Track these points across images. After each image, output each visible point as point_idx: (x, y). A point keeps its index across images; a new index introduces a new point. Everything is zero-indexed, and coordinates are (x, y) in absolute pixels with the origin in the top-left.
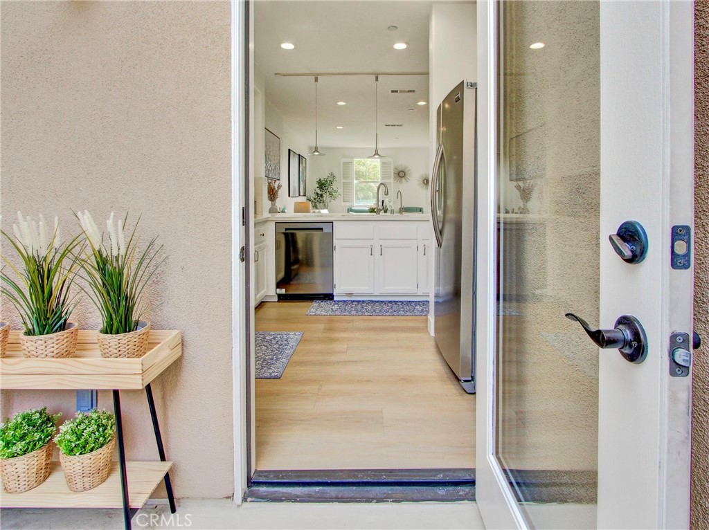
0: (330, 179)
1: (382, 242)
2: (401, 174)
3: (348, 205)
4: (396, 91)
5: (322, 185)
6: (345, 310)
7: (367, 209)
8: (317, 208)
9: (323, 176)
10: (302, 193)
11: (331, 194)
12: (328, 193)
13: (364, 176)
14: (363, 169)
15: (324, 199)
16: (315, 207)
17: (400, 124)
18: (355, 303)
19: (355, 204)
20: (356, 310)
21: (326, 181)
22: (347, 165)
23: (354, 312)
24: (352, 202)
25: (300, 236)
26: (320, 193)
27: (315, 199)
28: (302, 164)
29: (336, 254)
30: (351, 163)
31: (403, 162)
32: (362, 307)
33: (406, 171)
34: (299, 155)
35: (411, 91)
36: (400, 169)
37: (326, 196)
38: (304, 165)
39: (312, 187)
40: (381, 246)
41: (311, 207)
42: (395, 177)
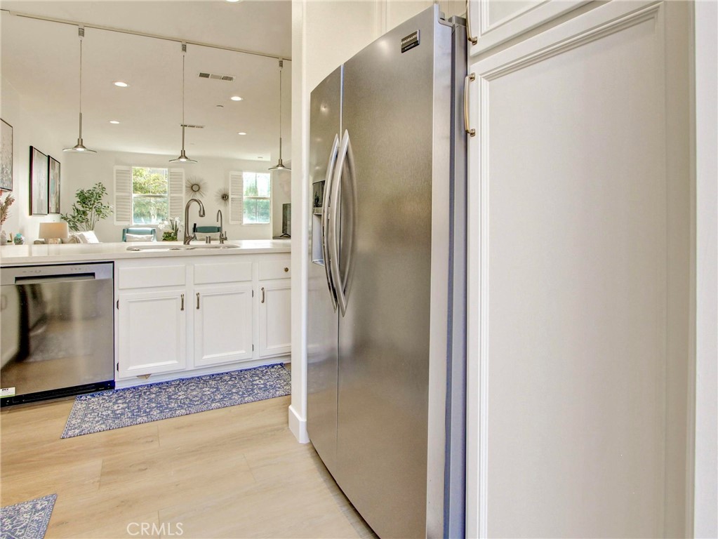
0: (97, 191)
1: (198, 289)
2: (195, 188)
3: (124, 224)
4: (206, 76)
5: (84, 198)
6: (139, 409)
7: (150, 229)
8: (77, 229)
9: (87, 187)
10: (53, 209)
11: (99, 212)
12: (94, 210)
13: (142, 189)
14: (141, 180)
15: (89, 217)
16: (75, 228)
17: (201, 125)
18: (154, 389)
19: (134, 224)
20: (159, 406)
21: (92, 194)
22: (122, 175)
23: (155, 412)
24: (129, 220)
25: (48, 290)
26: (81, 209)
27: (74, 217)
28: (54, 169)
29: (119, 314)
30: (129, 172)
31: (198, 174)
32: (169, 398)
33: (201, 184)
34: (49, 157)
35: (226, 78)
36: (194, 182)
37: (91, 214)
38: (57, 171)
39: (70, 203)
40: (198, 294)
41: (68, 228)
42: (187, 192)
